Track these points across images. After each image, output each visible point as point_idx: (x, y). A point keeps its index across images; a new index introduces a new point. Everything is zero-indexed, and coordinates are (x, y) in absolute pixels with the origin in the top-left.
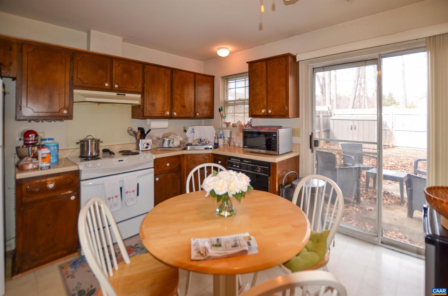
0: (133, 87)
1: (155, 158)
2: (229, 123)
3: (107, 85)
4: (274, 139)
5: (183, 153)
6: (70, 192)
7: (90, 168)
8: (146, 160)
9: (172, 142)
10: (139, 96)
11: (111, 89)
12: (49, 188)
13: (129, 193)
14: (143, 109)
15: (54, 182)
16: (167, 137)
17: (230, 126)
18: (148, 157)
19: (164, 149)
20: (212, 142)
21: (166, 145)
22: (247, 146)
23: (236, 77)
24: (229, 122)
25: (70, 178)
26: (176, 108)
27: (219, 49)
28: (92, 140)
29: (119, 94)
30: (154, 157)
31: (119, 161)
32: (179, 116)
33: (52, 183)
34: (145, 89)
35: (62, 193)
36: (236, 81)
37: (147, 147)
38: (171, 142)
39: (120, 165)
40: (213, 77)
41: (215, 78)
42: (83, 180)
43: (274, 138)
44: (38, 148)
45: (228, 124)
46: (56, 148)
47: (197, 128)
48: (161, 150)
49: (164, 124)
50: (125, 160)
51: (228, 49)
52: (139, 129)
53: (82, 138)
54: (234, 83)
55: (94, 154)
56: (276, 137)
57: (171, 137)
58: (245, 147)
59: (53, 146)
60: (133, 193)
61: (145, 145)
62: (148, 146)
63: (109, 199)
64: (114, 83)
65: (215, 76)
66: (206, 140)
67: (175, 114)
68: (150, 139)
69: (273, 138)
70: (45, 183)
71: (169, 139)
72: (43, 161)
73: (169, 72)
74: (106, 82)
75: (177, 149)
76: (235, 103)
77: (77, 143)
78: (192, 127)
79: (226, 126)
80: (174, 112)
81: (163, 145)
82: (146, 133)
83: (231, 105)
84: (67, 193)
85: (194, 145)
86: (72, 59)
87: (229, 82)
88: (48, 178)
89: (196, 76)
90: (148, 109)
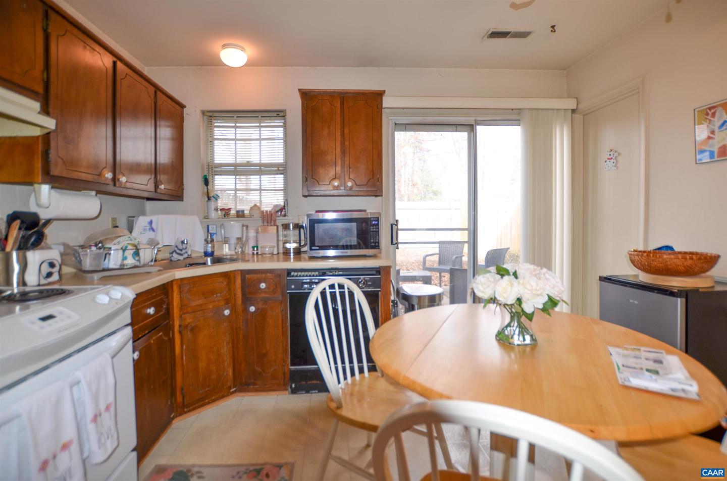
1: (134, 296)
2: (229, 209)
4: (374, 230)
5: (173, 278)
9: (131, 252)
13: (99, 419)
18: (119, 295)
19: (111, 275)
20: (196, 251)
21: (116, 261)
22: (317, 246)
24: (227, 207)
31: (42, 319)
34: (51, 86)
37: (49, 275)
40: (182, 107)
41: (185, 109)
43: (375, 227)
47: (162, 220)
50: (62, 313)
56: (378, 225)
58: (313, 248)
60: (107, 415)
62: (53, 270)
63: (44, 466)
67: (123, 179)
69: (372, 227)
71: (120, 246)
73: (109, 63)
76: (236, 169)
78: (149, 218)
79: (223, 216)
80: (119, 174)
89: (157, 93)
90: (61, 152)
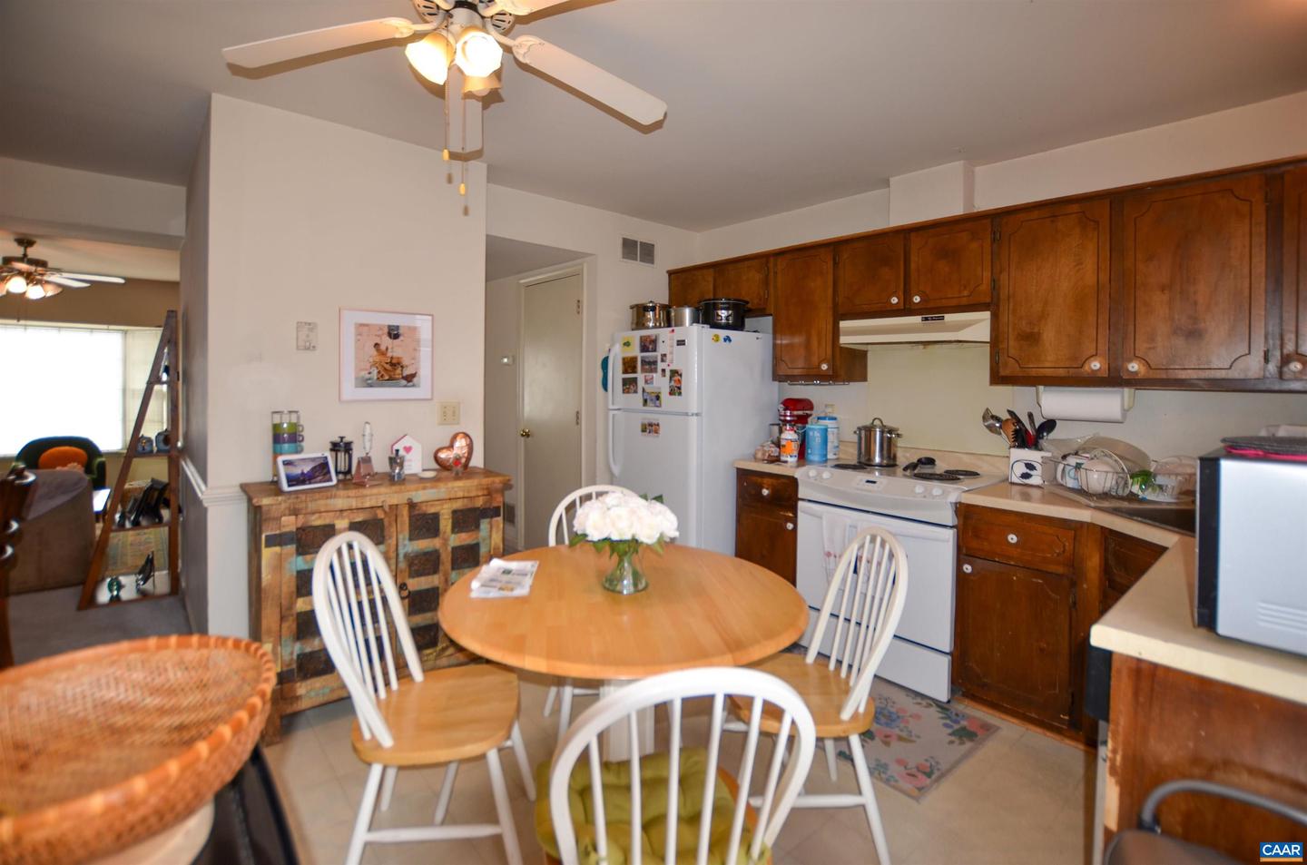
0: (966, 293)
1: (953, 502)
3: (895, 300)
5: (1086, 520)
6: (787, 514)
7: (810, 478)
10: (987, 315)
11: (906, 310)
12: (763, 494)
14: (997, 354)
15: (770, 487)
18: (938, 493)
25: (787, 489)
28: (880, 428)
29: (926, 319)
31: (868, 481)
33: (767, 489)
34: (1001, 288)
35: (778, 510)
37: (1026, 476)
42: (801, 499)
50: (881, 483)
61: (1022, 469)
62: (1032, 472)
63: (829, 554)
64: (911, 291)
70: (762, 487)
74: (894, 294)
80: (1130, 361)
84: (784, 514)
86: (837, 260)
88: (765, 477)
90: (1012, 352)
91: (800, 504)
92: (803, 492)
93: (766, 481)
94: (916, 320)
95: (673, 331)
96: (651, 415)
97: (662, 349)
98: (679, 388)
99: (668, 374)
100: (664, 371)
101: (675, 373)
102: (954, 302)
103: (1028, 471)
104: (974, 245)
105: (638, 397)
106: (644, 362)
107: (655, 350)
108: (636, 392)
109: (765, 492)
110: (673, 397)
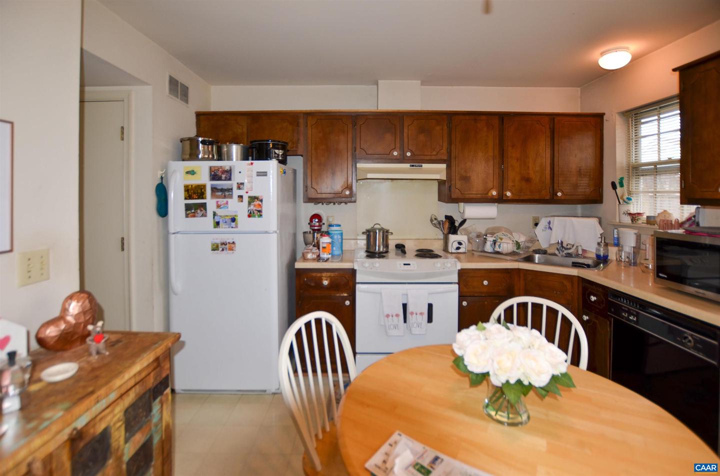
0: (434, 153)
1: (460, 269)
2: (639, 214)
3: (395, 153)
5: (517, 267)
6: (346, 295)
7: (366, 268)
8: (445, 270)
9: (499, 243)
10: (444, 166)
11: (402, 159)
12: (323, 284)
13: (415, 315)
14: (450, 187)
15: (329, 279)
16: (492, 234)
17: (640, 222)
18: (449, 265)
19: (485, 255)
20: (592, 252)
21: (488, 248)
22: (665, 274)
23: (660, 108)
24: (639, 212)
25: (345, 278)
26: (510, 184)
27: (602, 54)
28: (380, 230)
29: (413, 166)
30: (459, 266)
31: (405, 264)
32: (516, 198)
33: (327, 280)
34: (452, 153)
35: (338, 294)
36: (661, 116)
37: (458, 248)
38: (497, 244)
39: (403, 271)
40: (600, 117)
41: (605, 118)
42: (358, 283)
44: (321, 235)
45: (634, 217)
46: (339, 237)
47: (557, 222)
48: (480, 256)
49: (489, 211)
50: (414, 264)
51: (627, 49)
52: (447, 217)
53: (369, 227)
54: (656, 123)
55: (381, 250)
57: (499, 234)
58: (661, 275)
59: (337, 234)
60: (421, 317)
61: (456, 245)
63: (388, 316)
64: (406, 149)
65: (604, 114)
66: (577, 247)
67: (509, 194)
68: (465, 235)
70: (321, 279)
71: (494, 239)
72: (324, 252)
73: (496, 122)
74: (394, 149)
75: (509, 258)
76: (656, 169)
77: (363, 233)
78: (548, 219)
79: (630, 222)
80: (506, 191)
81: (484, 247)
82: (457, 224)
83: (646, 173)
84: (342, 295)
85: (550, 254)
86: (354, 124)
87: (643, 121)
88: (323, 272)
89: (555, 119)
90: (458, 186)
91: (358, 286)
92: (359, 278)
93: (324, 274)
94: (407, 166)
95: (252, 164)
96: (224, 234)
97: (236, 178)
98: (260, 211)
99: (246, 199)
100: (241, 197)
101: (253, 199)
102: (428, 158)
103: (459, 246)
104: (438, 128)
105: (209, 220)
106: (214, 189)
107: (230, 179)
108: (204, 215)
109: (326, 283)
110: (251, 218)
